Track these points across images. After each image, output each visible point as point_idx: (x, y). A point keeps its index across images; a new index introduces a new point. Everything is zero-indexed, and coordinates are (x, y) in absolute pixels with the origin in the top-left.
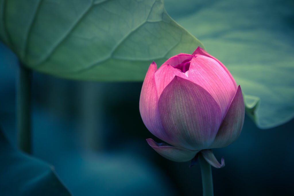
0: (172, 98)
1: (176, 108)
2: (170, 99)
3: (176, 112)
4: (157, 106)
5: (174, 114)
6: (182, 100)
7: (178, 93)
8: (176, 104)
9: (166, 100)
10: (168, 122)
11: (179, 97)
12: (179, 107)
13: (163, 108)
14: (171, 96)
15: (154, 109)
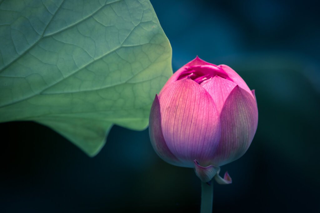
0: (235, 110)
1: (240, 120)
2: (234, 111)
3: (240, 124)
4: (219, 121)
5: (238, 126)
6: (245, 111)
7: (240, 103)
8: (240, 115)
9: (231, 113)
10: (229, 136)
11: (242, 108)
12: (243, 118)
13: (226, 122)
14: (235, 108)
15: (215, 125)
